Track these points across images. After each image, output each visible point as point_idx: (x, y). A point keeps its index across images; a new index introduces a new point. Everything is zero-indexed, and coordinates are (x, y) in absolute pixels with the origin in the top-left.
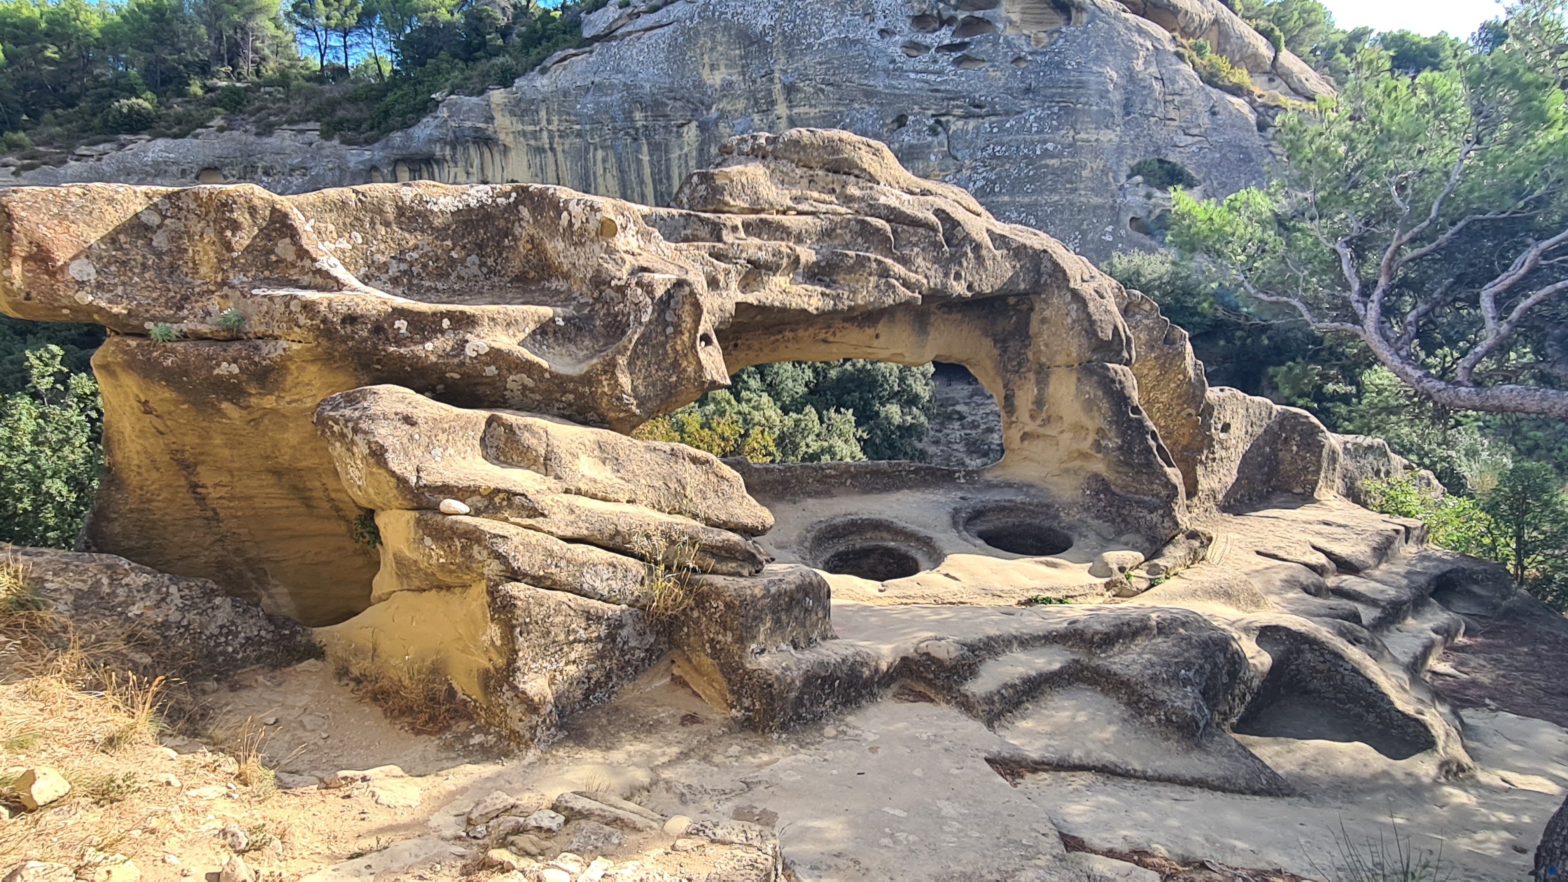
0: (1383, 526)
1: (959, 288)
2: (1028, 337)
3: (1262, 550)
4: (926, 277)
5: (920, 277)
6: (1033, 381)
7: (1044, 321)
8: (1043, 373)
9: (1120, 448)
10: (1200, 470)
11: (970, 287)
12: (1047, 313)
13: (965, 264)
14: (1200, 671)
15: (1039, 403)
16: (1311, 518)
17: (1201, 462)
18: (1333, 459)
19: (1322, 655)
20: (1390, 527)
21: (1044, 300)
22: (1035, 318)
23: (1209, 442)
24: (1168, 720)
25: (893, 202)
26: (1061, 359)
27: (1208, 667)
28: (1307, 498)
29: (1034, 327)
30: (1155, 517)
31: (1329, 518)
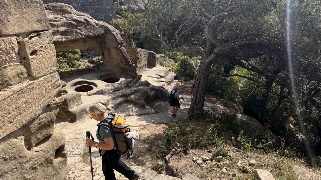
0: (166, 69)
1: (91, 34)
2: (105, 42)
3: (149, 76)
4: (85, 33)
5: (84, 33)
6: (107, 50)
7: (108, 39)
8: (109, 49)
9: (125, 62)
10: (137, 63)
11: (93, 34)
12: (108, 38)
13: (92, 30)
14: (144, 97)
15: (109, 55)
16: (156, 70)
17: (138, 62)
18: (158, 59)
19: (160, 91)
20: (167, 69)
21: (107, 36)
22: (106, 39)
23: (138, 59)
24: (140, 106)
25: (75, 18)
26: (112, 47)
27: (145, 96)
28: (154, 66)
29: (106, 40)
30: (132, 73)
31: (159, 69)
